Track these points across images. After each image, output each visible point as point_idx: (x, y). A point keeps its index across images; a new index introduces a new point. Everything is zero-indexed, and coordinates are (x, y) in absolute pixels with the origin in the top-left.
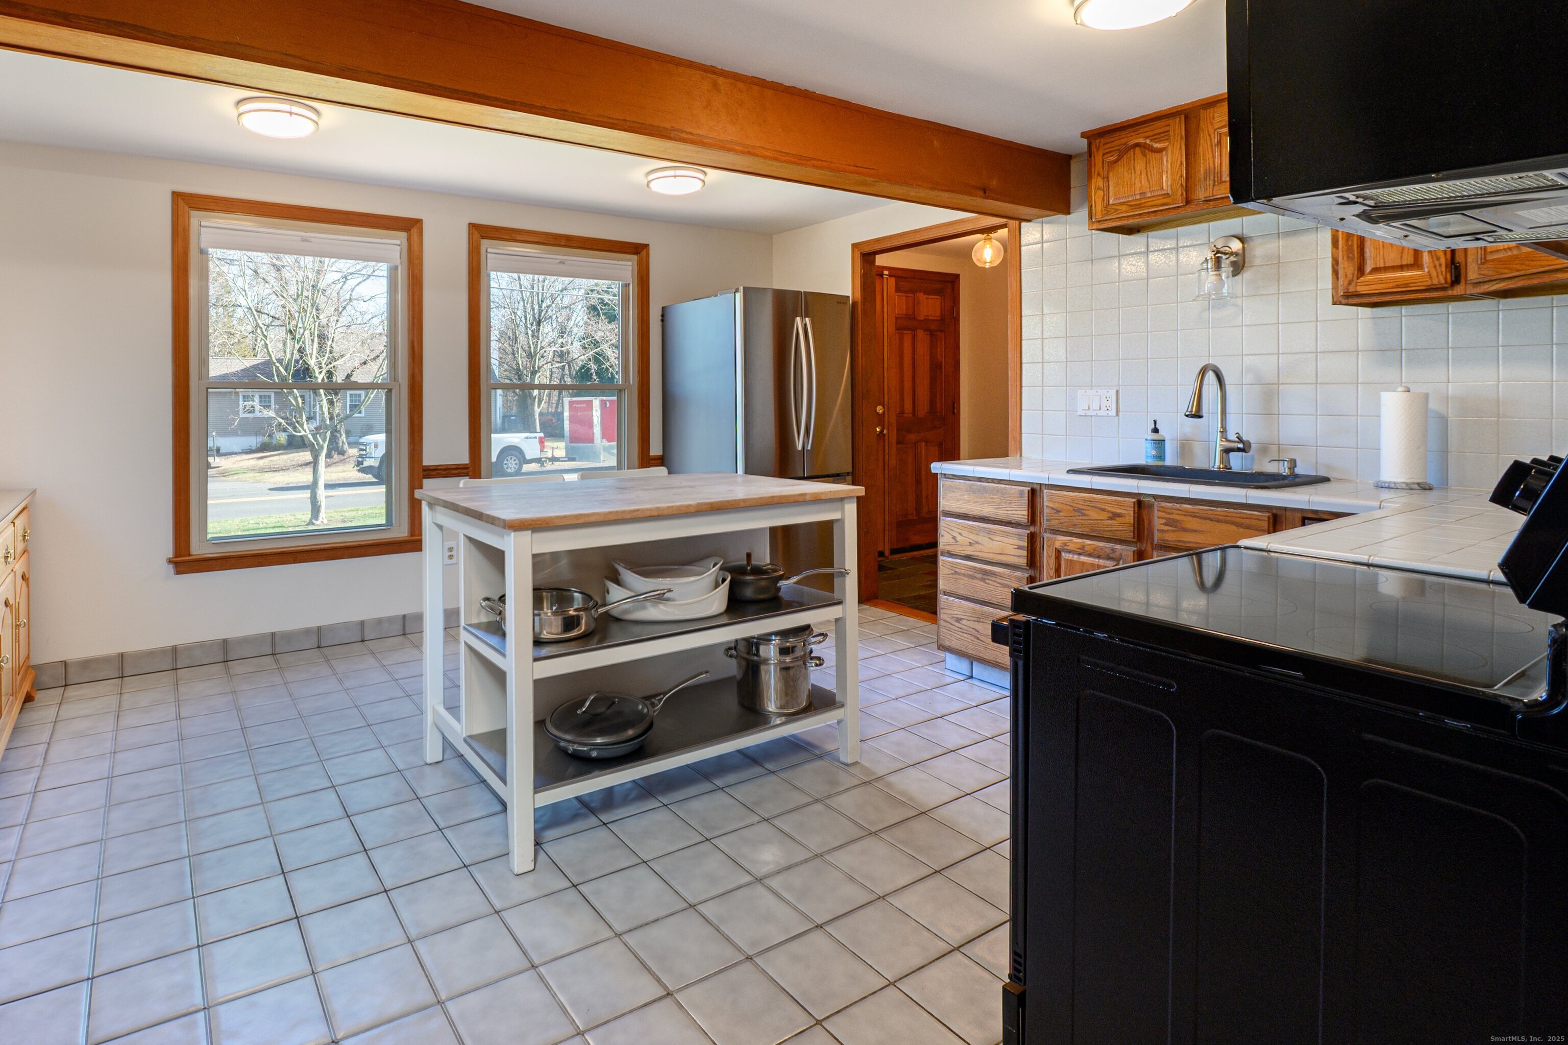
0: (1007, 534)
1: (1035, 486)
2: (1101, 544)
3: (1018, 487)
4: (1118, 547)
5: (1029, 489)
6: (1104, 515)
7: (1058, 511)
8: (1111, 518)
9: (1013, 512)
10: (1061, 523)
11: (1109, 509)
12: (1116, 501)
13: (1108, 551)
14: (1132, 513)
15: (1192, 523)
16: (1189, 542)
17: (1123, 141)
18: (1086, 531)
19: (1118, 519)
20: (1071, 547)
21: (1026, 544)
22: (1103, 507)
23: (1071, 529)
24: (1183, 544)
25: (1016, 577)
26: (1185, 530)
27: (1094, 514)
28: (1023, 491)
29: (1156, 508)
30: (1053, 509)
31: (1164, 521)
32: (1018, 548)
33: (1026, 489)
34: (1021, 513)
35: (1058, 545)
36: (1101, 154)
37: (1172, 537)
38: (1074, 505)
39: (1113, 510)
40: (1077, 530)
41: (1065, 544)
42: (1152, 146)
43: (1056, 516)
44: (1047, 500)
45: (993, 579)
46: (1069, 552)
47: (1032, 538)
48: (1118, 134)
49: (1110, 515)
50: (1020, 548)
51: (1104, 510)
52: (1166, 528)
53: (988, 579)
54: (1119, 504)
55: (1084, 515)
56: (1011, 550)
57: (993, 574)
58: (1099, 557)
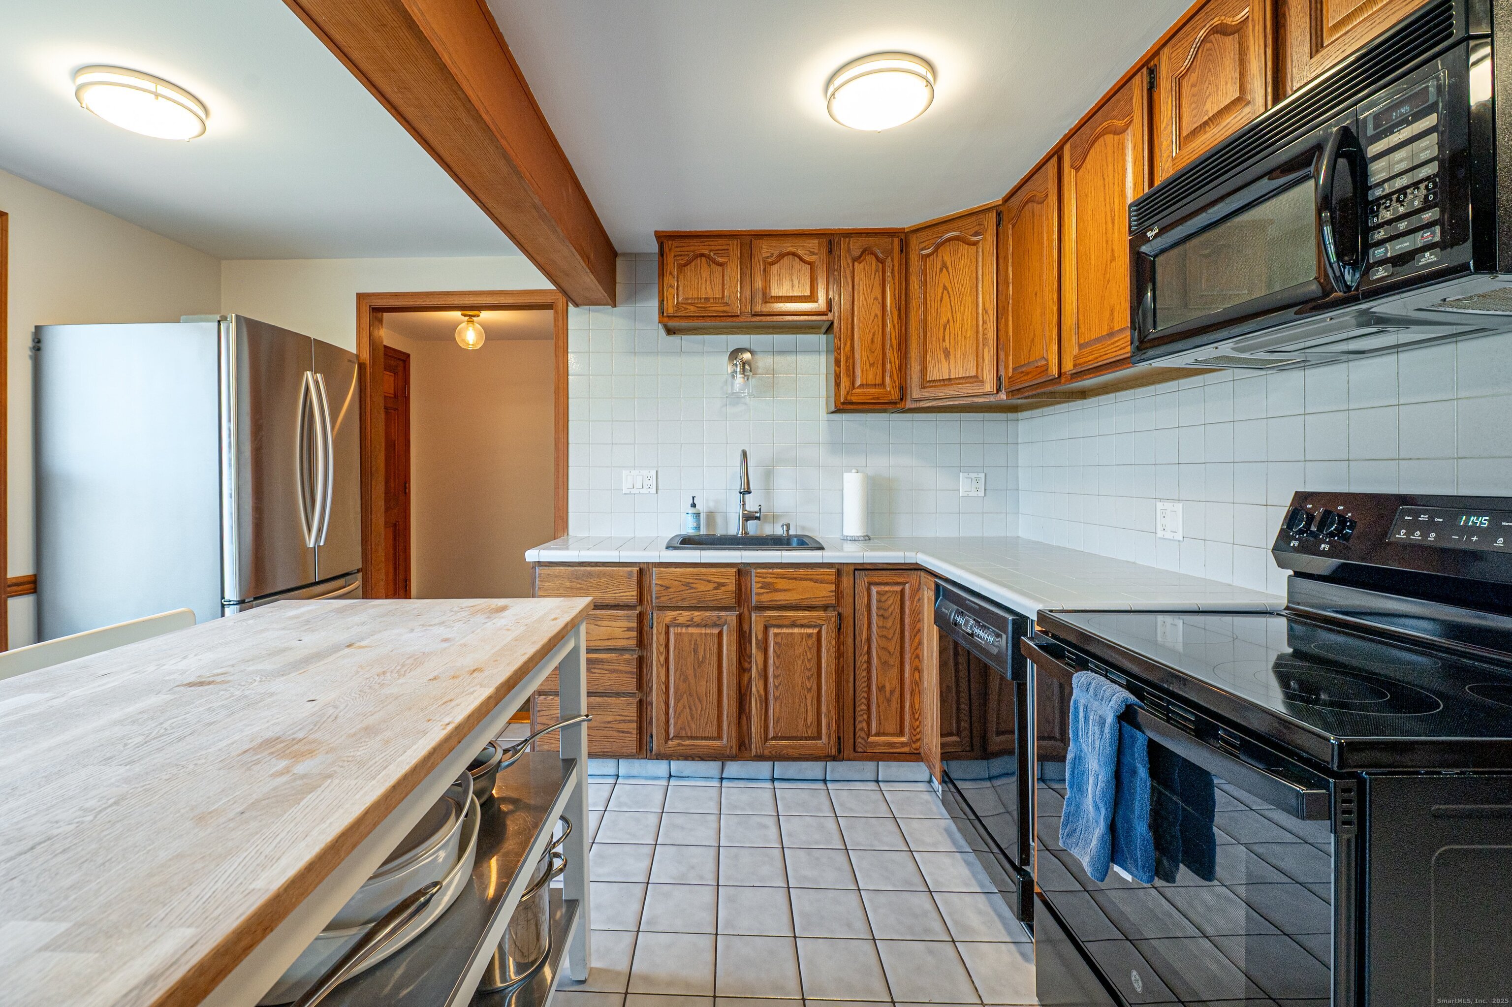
0: (615, 618)
1: (642, 566)
2: (708, 613)
3: (626, 569)
4: (722, 613)
5: (638, 569)
6: (711, 586)
7: (667, 588)
8: (715, 588)
9: (622, 594)
10: (670, 599)
11: (715, 580)
12: (720, 572)
13: (715, 619)
14: (734, 581)
15: (782, 584)
16: (780, 600)
17: (692, 248)
18: (694, 602)
19: (723, 588)
20: (681, 620)
21: (635, 625)
22: (709, 579)
23: (680, 604)
24: (775, 603)
25: (625, 660)
26: (777, 590)
27: (702, 587)
28: (631, 571)
29: (753, 574)
30: (661, 586)
31: (760, 585)
32: (627, 630)
33: (635, 569)
34: (630, 594)
35: (667, 620)
36: (673, 256)
37: (766, 598)
38: (682, 580)
39: (718, 580)
40: (685, 604)
41: (675, 619)
42: (715, 259)
43: (664, 593)
44: (655, 579)
45: (600, 666)
46: (678, 625)
47: (641, 617)
48: (687, 241)
49: (716, 585)
50: (629, 629)
51: (709, 581)
52: (762, 591)
53: (595, 668)
54: (722, 575)
55: (692, 588)
56: (618, 632)
57: (602, 661)
58: (706, 626)
